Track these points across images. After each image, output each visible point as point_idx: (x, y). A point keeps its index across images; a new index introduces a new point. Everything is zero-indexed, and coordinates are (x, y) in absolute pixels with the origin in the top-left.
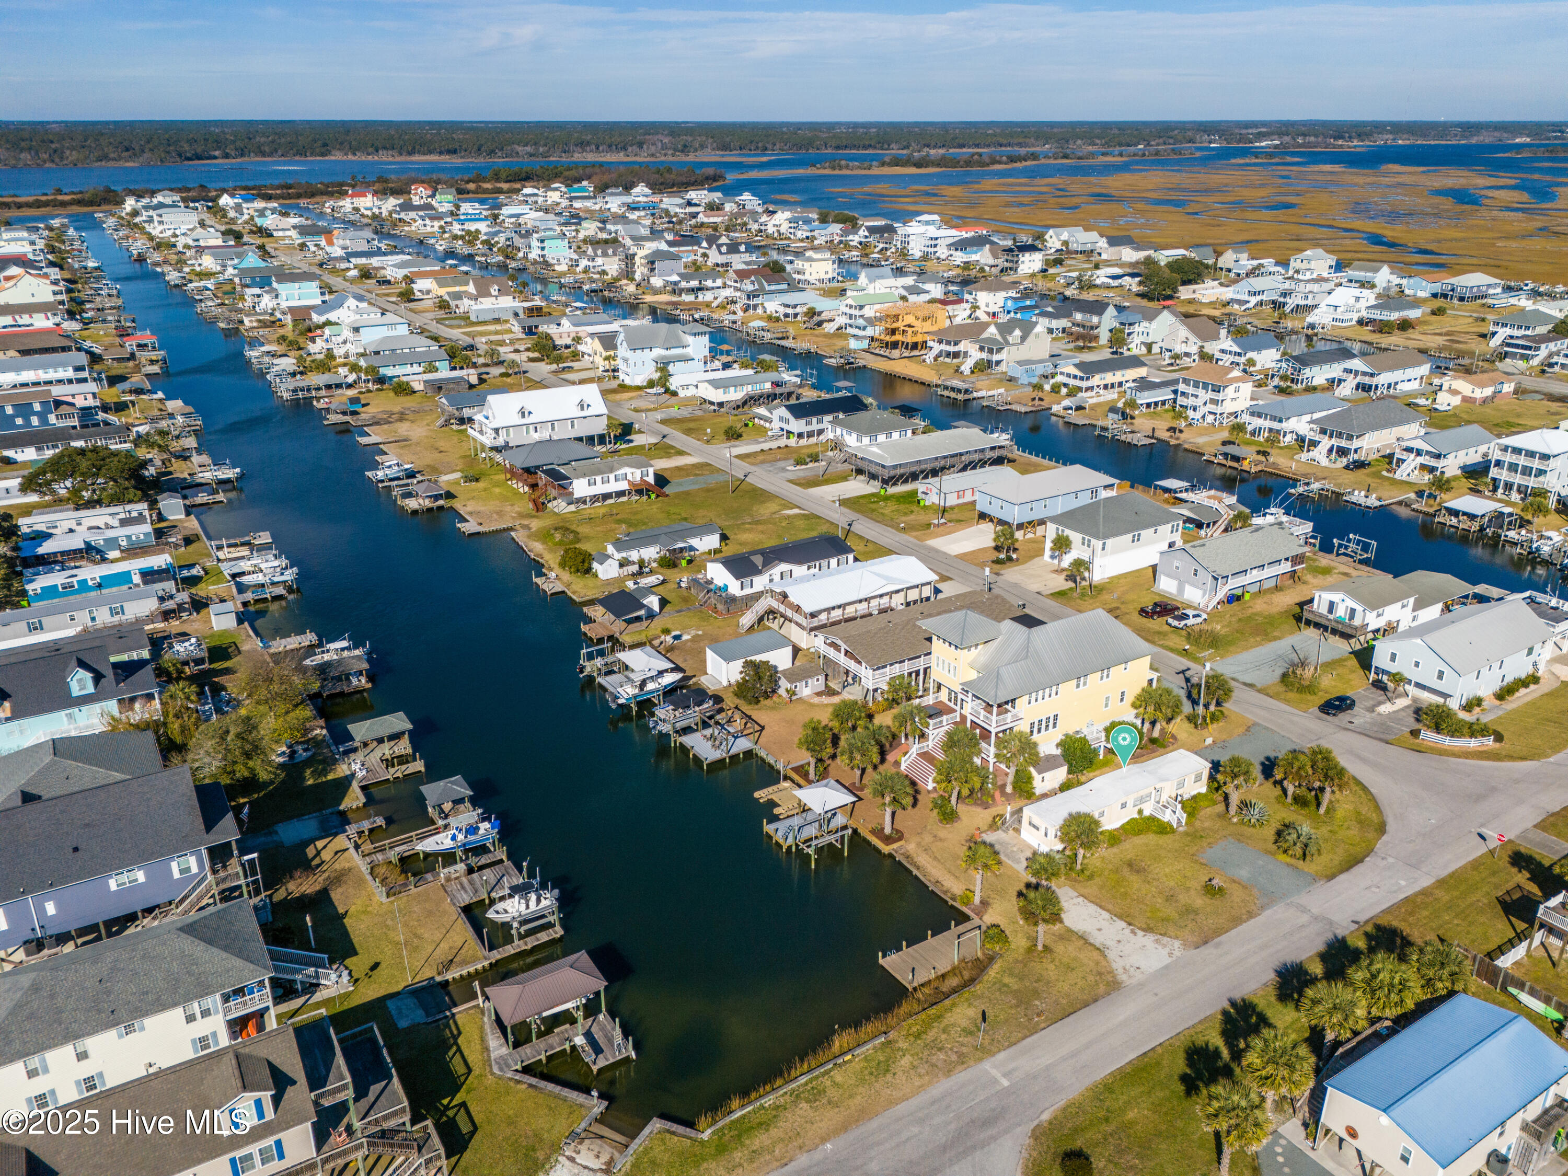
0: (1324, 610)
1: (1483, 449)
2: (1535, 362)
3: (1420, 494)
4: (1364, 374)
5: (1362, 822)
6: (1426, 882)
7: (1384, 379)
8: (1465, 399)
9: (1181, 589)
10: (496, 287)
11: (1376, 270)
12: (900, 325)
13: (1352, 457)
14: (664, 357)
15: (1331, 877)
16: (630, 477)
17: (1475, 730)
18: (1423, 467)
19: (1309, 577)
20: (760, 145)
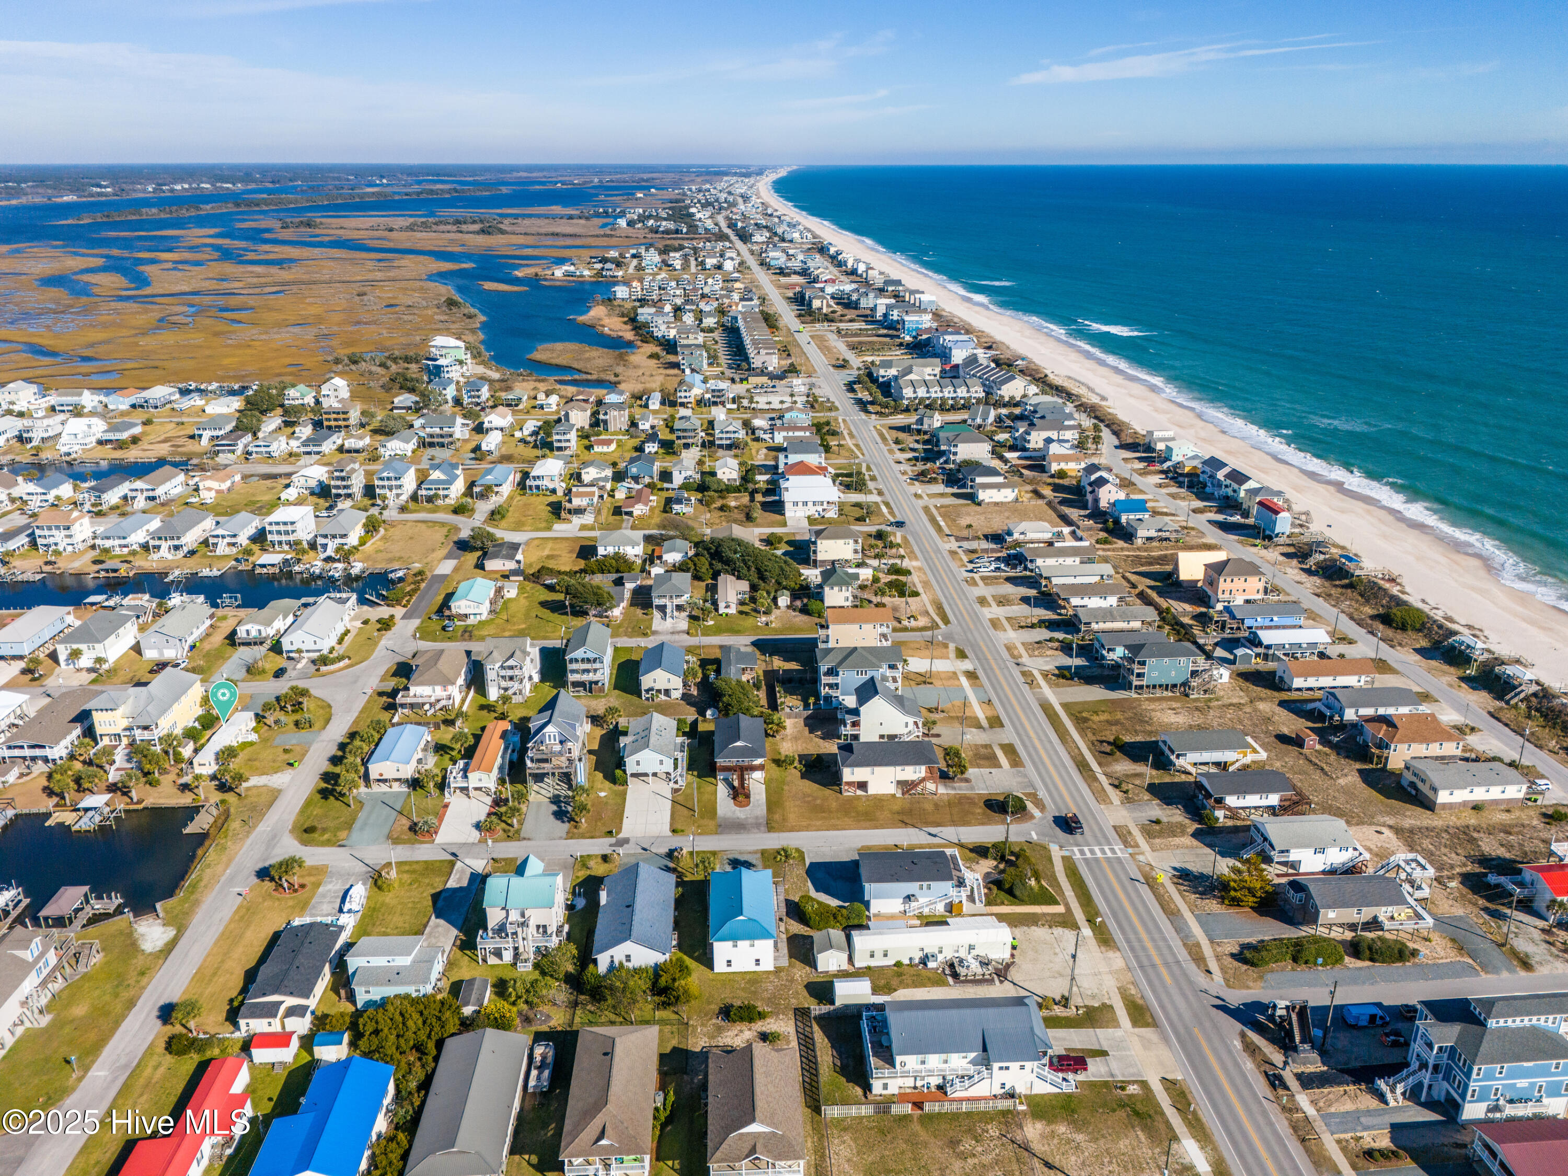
0: (244, 635)
1: (254, 524)
2: (239, 452)
3: (237, 560)
4: (147, 490)
5: (322, 707)
6: (356, 714)
7: (160, 491)
8: (218, 492)
9: (161, 653)
11: (80, 395)
13: (186, 549)
15: (324, 728)
17: (340, 659)
18: (229, 544)
19: (218, 624)
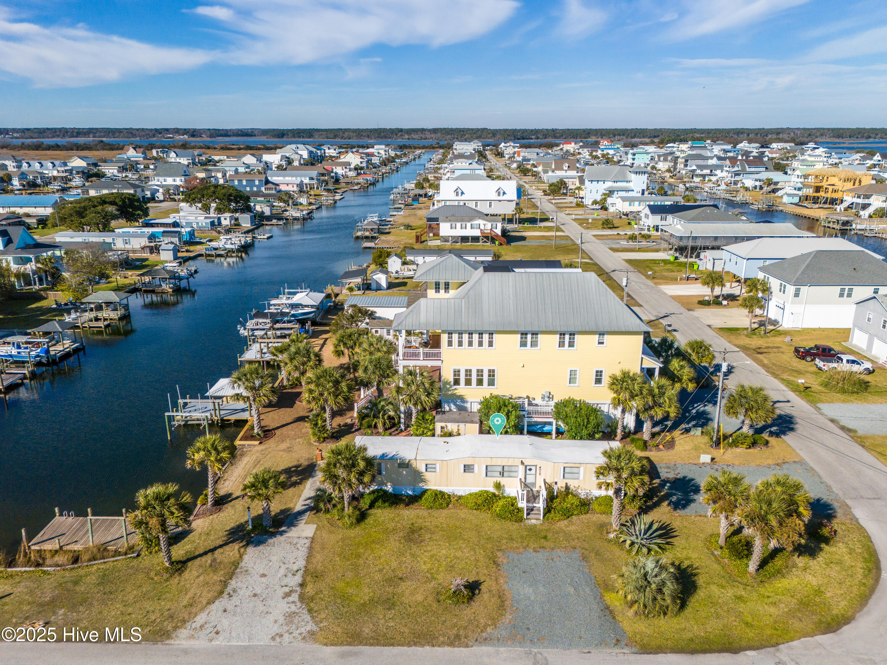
9: (870, 344)
10: (567, 165)
12: (824, 184)
14: (612, 187)
16: (482, 227)
20: (866, 135)
